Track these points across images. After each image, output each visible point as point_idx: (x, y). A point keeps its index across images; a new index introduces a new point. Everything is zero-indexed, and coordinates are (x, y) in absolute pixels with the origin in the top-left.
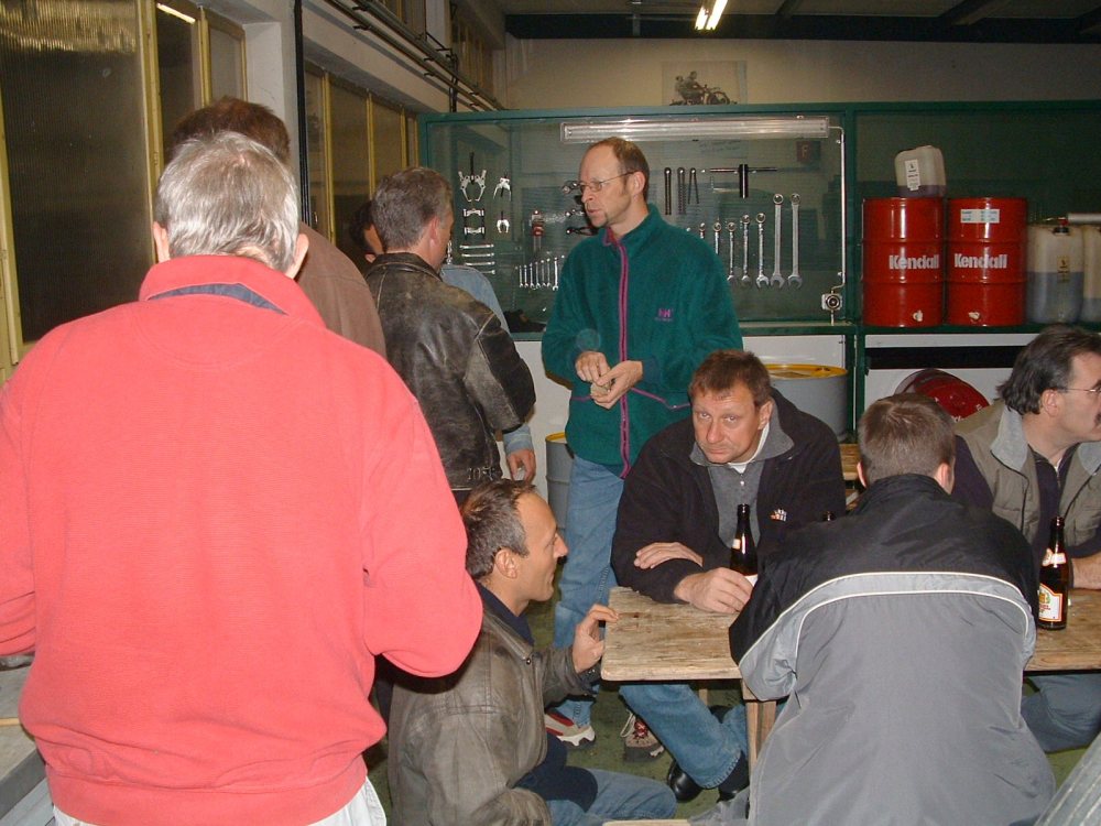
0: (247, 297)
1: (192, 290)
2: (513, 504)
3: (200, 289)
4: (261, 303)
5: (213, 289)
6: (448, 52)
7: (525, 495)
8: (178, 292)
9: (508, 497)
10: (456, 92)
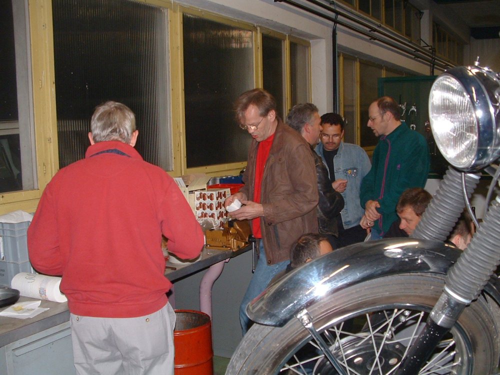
0: (118, 152)
1: (101, 152)
2: (319, 243)
3: (104, 152)
4: (123, 154)
5: (108, 151)
6: (430, 48)
7: (324, 241)
8: (98, 154)
9: (317, 240)
10: (434, 65)
